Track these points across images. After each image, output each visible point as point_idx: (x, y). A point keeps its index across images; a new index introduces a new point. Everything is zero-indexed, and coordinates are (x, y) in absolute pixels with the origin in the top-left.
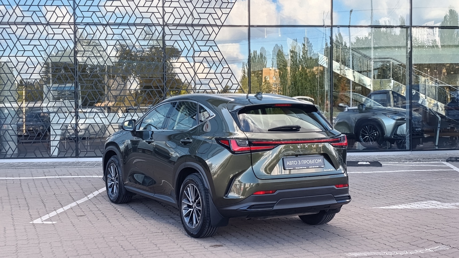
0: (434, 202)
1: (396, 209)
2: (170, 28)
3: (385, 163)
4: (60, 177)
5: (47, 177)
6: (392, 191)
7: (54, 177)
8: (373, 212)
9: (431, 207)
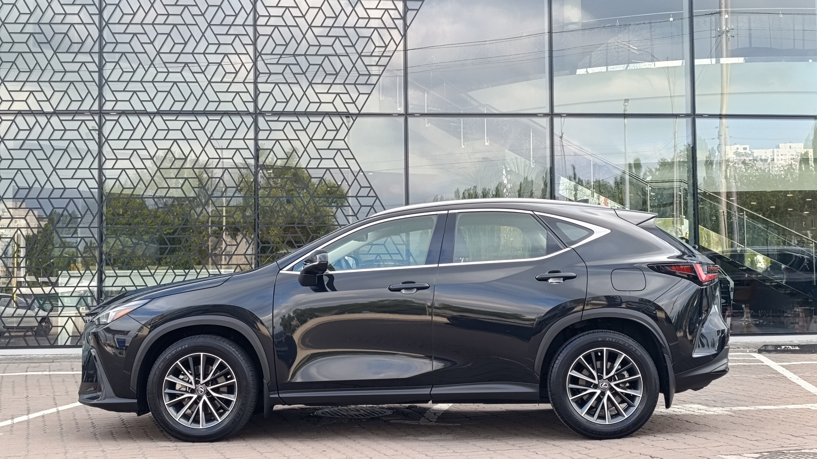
2: (267, 119)
5: (28, 373)
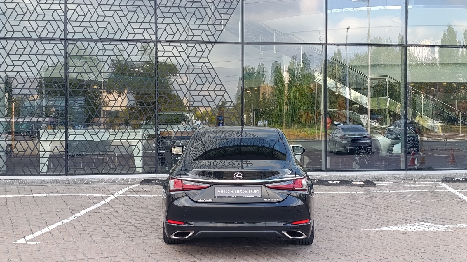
0: (427, 224)
1: (388, 231)
2: (163, 44)
3: (379, 183)
4: (47, 195)
5: (34, 195)
6: (385, 212)
7: (41, 195)
8: (364, 234)
9: (424, 229)
